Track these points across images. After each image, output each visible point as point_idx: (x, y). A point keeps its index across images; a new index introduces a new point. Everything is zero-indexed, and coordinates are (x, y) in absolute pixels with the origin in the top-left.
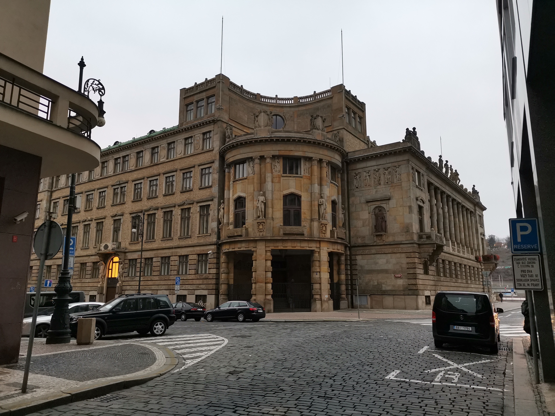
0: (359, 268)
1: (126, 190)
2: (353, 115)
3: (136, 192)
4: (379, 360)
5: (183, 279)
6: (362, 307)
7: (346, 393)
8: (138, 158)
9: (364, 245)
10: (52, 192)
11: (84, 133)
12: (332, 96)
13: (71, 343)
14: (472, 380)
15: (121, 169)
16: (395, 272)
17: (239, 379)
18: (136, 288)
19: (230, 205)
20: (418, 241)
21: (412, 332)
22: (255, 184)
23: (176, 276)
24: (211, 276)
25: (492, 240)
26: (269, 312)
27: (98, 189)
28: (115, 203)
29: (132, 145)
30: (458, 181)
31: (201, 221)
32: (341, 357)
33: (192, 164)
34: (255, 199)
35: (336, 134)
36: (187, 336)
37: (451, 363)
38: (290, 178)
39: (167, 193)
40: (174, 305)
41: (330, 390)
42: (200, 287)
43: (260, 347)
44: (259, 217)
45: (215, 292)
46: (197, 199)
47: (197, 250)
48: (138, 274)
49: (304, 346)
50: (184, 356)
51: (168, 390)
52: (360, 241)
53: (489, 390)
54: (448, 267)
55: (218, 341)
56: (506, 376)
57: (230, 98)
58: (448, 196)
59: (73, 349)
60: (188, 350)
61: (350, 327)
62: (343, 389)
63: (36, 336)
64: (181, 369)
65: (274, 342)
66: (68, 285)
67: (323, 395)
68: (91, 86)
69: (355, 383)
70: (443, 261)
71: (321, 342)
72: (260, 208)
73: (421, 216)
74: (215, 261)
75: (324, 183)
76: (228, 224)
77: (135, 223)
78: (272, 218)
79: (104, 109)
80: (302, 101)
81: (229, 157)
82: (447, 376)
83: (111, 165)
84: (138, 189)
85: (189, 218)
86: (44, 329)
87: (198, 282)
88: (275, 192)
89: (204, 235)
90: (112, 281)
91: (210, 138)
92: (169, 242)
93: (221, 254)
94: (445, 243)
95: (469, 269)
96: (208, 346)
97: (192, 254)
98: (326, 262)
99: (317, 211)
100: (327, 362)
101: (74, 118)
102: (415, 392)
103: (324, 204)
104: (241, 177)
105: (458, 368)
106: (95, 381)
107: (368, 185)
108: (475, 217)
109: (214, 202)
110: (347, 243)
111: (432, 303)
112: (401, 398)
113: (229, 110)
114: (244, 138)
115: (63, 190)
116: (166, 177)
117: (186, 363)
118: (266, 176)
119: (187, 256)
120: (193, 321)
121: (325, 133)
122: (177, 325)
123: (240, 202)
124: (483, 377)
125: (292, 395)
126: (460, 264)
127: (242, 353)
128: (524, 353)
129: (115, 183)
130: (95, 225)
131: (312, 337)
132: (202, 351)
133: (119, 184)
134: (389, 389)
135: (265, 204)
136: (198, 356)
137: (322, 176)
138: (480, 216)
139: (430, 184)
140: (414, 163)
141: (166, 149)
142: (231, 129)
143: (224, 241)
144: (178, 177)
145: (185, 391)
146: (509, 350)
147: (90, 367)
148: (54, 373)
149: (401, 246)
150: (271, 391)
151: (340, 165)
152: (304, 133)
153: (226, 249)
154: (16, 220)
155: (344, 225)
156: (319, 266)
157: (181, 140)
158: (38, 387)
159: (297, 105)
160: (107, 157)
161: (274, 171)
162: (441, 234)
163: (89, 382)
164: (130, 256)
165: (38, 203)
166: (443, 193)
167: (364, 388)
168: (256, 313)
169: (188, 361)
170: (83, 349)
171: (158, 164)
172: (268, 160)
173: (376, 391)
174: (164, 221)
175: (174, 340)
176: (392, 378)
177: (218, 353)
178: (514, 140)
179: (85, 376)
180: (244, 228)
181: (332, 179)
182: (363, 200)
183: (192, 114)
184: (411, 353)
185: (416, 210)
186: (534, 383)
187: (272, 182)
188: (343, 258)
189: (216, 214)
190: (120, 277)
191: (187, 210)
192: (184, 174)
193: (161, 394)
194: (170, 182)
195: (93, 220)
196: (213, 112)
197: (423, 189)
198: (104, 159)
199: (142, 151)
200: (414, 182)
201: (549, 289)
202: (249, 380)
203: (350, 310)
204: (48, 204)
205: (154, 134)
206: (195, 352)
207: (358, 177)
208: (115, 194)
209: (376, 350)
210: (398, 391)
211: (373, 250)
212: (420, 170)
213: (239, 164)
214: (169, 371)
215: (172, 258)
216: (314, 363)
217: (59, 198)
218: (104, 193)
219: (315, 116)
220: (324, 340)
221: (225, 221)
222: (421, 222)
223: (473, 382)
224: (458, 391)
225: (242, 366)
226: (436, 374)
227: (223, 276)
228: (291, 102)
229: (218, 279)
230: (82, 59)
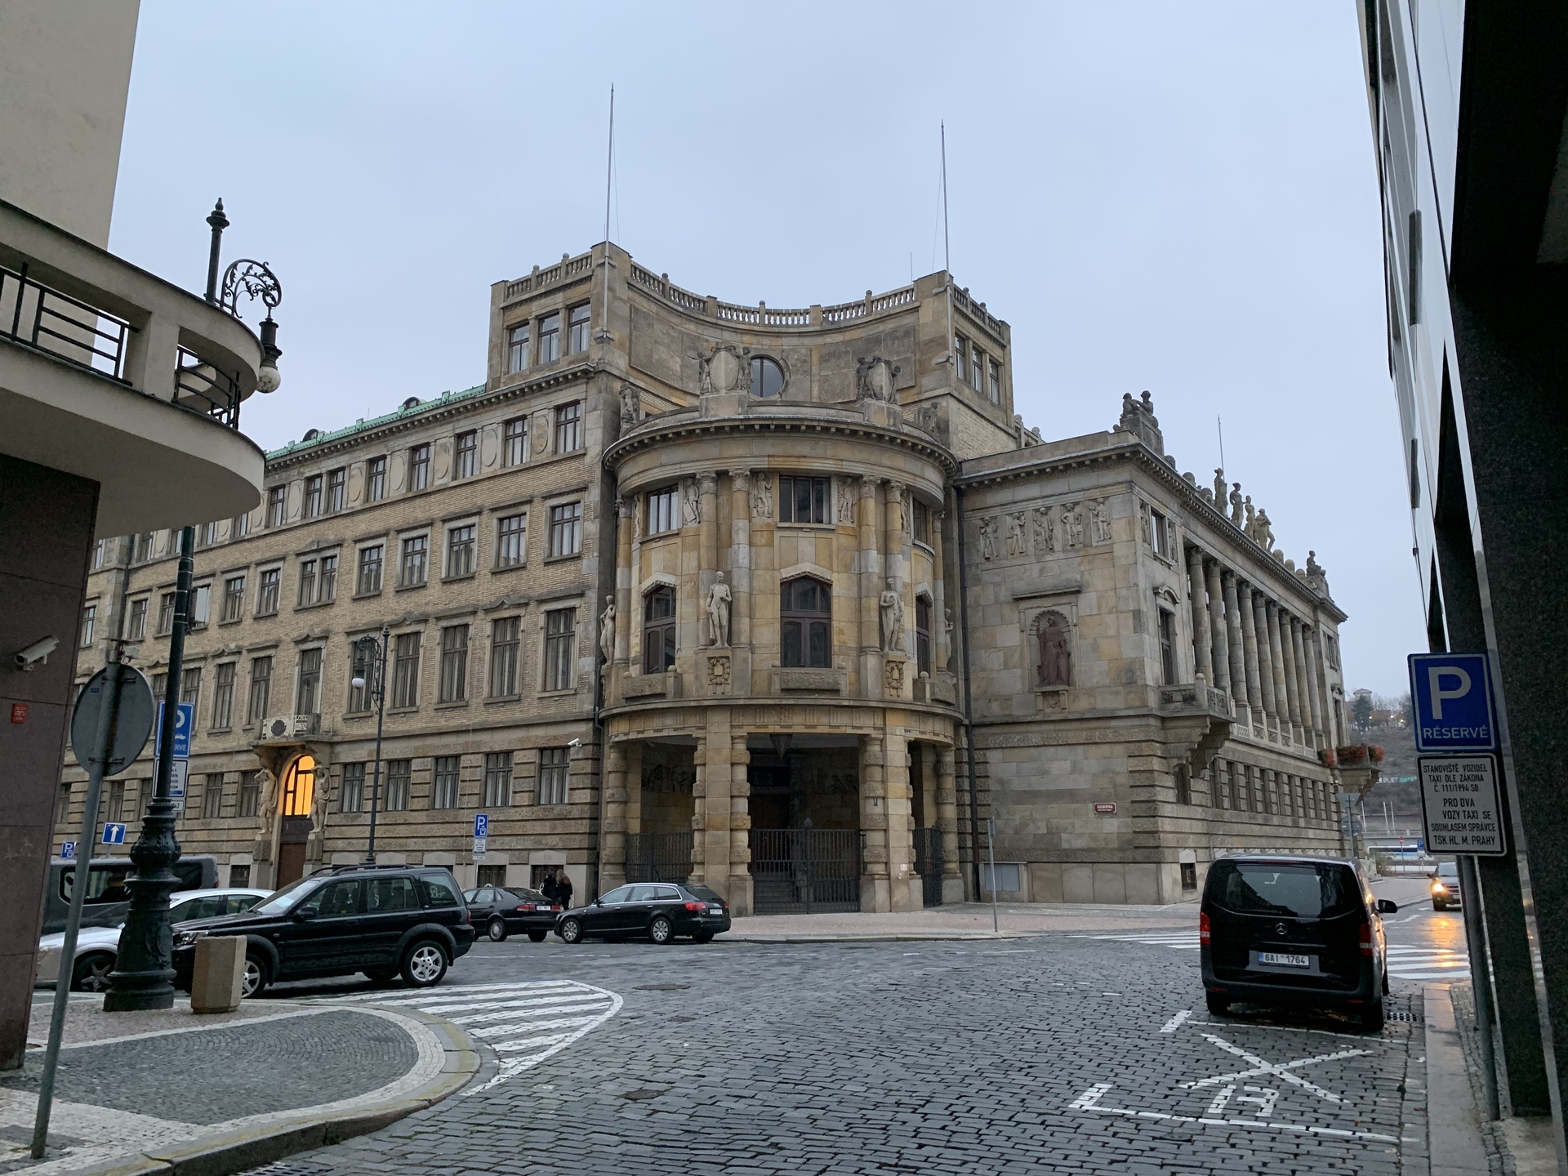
0: (993, 786)
1: (336, 565)
2: (974, 358)
3: (366, 572)
4: (1052, 1056)
5: (497, 821)
6: (1005, 896)
7: (958, 1154)
8: (370, 478)
9: (1010, 720)
10: (129, 573)
11: (220, 414)
12: (917, 304)
13: (175, 1007)
14: (1313, 1110)
15: (322, 508)
16: (1095, 799)
17: (655, 1116)
18: (363, 845)
19: (633, 608)
20: (1161, 709)
21: (1145, 968)
22: (703, 551)
23: (476, 812)
24: (576, 812)
25: (1363, 704)
26: (741, 913)
27: (259, 564)
28: (305, 603)
29: (356, 440)
30: (1269, 540)
31: (550, 654)
32: (945, 1048)
33: (526, 493)
34: (702, 593)
35: (927, 410)
36: (509, 988)
37: (1254, 1060)
38: (801, 534)
39: (453, 574)
40: (469, 897)
41: (912, 1144)
42: (544, 842)
43: (714, 1020)
44: (713, 642)
45: (589, 855)
46: (538, 592)
47: (537, 737)
48: (368, 806)
49: (839, 1015)
50: (498, 1047)
51: (450, 1148)
52: (996, 710)
53: (1361, 1138)
54: (1242, 781)
55: (595, 1001)
56: (1407, 1096)
57: (633, 309)
58: (1242, 583)
59: (180, 1027)
60: (508, 1028)
61: (970, 958)
62: (948, 1141)
63: (77, 987)
64: (489, 1086)
65: (755, 1005)
66: (171, 843)
67: (894, 1162)
68: (243, 279)
69: (983, 1124)
70: (1230, 764)
71: (889, 1003)
72: (715, 616)
73: (1168, 639)
74: (588, 767)
75: (895, 546)
76: (626, 662)
77: (361, 660)
78: (751, 643)
79: (278, 344)
80: (833, 317)
81: (629, 475)
82: (1241, 1099)
83: (295, 495)
84: (370, 562)
85: (514, 646)
86: (100, 967)
87: (538, 828)
88: (759, 572)
89: (557, 693)
90: (295, 826)
91: (576, 419)
92: (456, 713)
93: (606, 748)
94: (1234, 715)
95: (1302, 787)
96: (566, 1015)
97: (523, 746)
98: (902, 770)
99: (877, 626)
100: (904, 1061)
101: (192, 371)
102: (1152, 1149)
103: (896, 606)
104: (662, 529)
105: (1272, 1075)
106: (243, 1122)
107: (1017, 552)
108: (1317, 641)
109: (586, 599)
110: (960, 716)
111: (1201, 884)
112: (1115, 1165)
113: (630, 342)
114: (670, 421)
115: (161, 568)
116: (452, 531)
117: (503, 1066)
118: (734, 529)
119: (508, 754)
120: (524, 941)
121: (898, 409)
122: (480, 951)
123: (660, 599)
124: (1341, 1100)
125: (804, 1160)
126: (1277, 774)
127: (662, 1038)
128: (1456, 1030)
129: (307, 546)
130: (248, 666)
131: (864, 989)
132: (548, 1032)
133: (318, 551)
134: (1079, 1139)
135: (730, 605)
136: (538, 1047)
137: (889, 528)
138: (1330, 638)
139: (1190, 549)
140: (1148, 491)
141: (452, 452)
142: (635, 396)
143: (615, 711)
144: (485, 531)
145: (499, 1152)
146: (1415, 1019)
147: (228, 1081)
148: (123, 1099)
149: (1114, 723)
150: (745, 1150)
151: (940, 496)
152: (839, 407)
153: (619, 732)
154: (21, 659)
155: (951, 664)
156: (884, 782)
157: (495, 426)
158: (81, 1143)
159: (818, 328)
160: (284, 475)
161: (755, 513)
162: (1224, 689)
163: (226, 1127)
164: (347, 755)
165: (87, 604)
166: (1226, 573)
167: (1009, 1138)
168: (703, 916)
169: (510, 1062)
170: (207, 1027)
171: (429, 494)
172: (739, 484)
173: (1043, 1146)
174: (445, 654)
175: (469, 997)
176: (1088, 1106)
177: (595, 1036)
178: (1418, 436)
179: (215, 1108)
180: (672, 674)
181: (918, 534)
182: (1005, 594)
183: (525, 353)
184: (1140, 1033)
185: (1152, 621)
186: (1484, 1116)
187: (751, 544)
188: (949, 758)
189: (593, 635)
190: (317, 812)
191: (509, 623)
192: (501, 520)
193: (429, 1160)
194: (460, 542)
195: (244, 652)
196: (584, 348)
197: (1173, 563)
198: (276, 479)
199: (384, 457)
200: (1146, 545)
201: (1521, 852)
202: (682, 1118)
203: (973, 907)
204: (119, 607)
205: (418, 408)
206: (530, 1034)
207: (989, 529)
208: (306, 578)
209: (1043, 1026)
210: (1104, 1144)
211: (1035, 735)
212: (1162, 511)
213: (658, 493)
214: (453, 1093)
215: (465, 761)
216: (866, 1064)
217: (150, 590)
218: (274, 575)
219: (869, 359)
220: (899, 995)
221: (618, 654)
222: (1168, 656)
223: (1317, 1115)
224: (1272, 1144)
225: (661, 1076)
226: (1211, 1092)
227: (610, 811)
228: (802, 322)
229: (596, 819)
230: (219, 206)
